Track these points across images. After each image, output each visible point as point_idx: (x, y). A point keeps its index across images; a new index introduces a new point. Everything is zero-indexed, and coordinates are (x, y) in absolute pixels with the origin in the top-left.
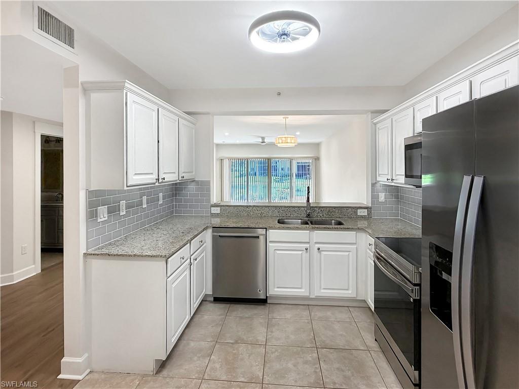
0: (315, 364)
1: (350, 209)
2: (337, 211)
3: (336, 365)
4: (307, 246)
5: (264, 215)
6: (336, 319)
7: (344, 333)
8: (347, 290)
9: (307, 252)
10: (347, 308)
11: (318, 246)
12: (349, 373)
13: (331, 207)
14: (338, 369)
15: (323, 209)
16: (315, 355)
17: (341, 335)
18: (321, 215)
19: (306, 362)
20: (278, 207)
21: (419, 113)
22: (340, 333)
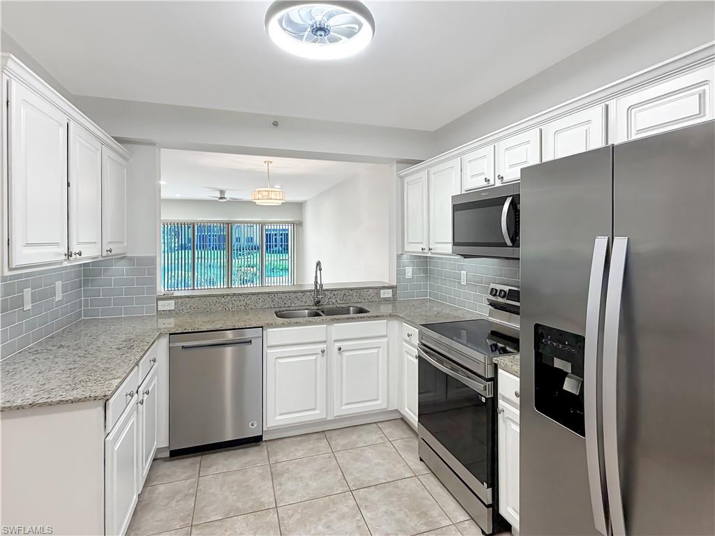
0: (354, 516)
1: (371, 291)
2: (355, 294)
3: (383, 508)
4: (323, 346)
5: (250, 307)
6: (366, 443)
7: (381, 461)
8: (377, 400)
9: (323, 356)
10: (374, 425)
11: (338, 345)
12: (400, 515)
13: (346, 289)
14: (386, 512)
15: (336, 293)
16: (352, 502)
17: (378, 464)
18: (334, 301)
19: (342, 517)
20: (272, 293)
21: (469, 164)
22: (376, 461)
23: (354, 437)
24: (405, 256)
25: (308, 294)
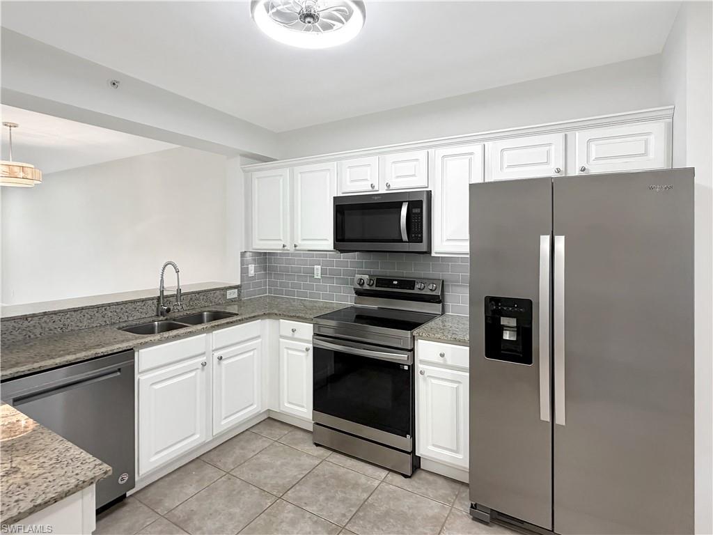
0: (303, 517)
1: (217, 292)
3: (322, 498)
4: (203, 359)
6: (254, 451)
7: (283, 461)
10: (248, 432)
12: (340, 495)
14: (327, 499)
16: (290, 506)
17: (283, 465)
19: (293, 523)
21: (348, 170)
22: (279, 463)
23: (238, 451)
24: (248, 254)
25: (150, 302)
